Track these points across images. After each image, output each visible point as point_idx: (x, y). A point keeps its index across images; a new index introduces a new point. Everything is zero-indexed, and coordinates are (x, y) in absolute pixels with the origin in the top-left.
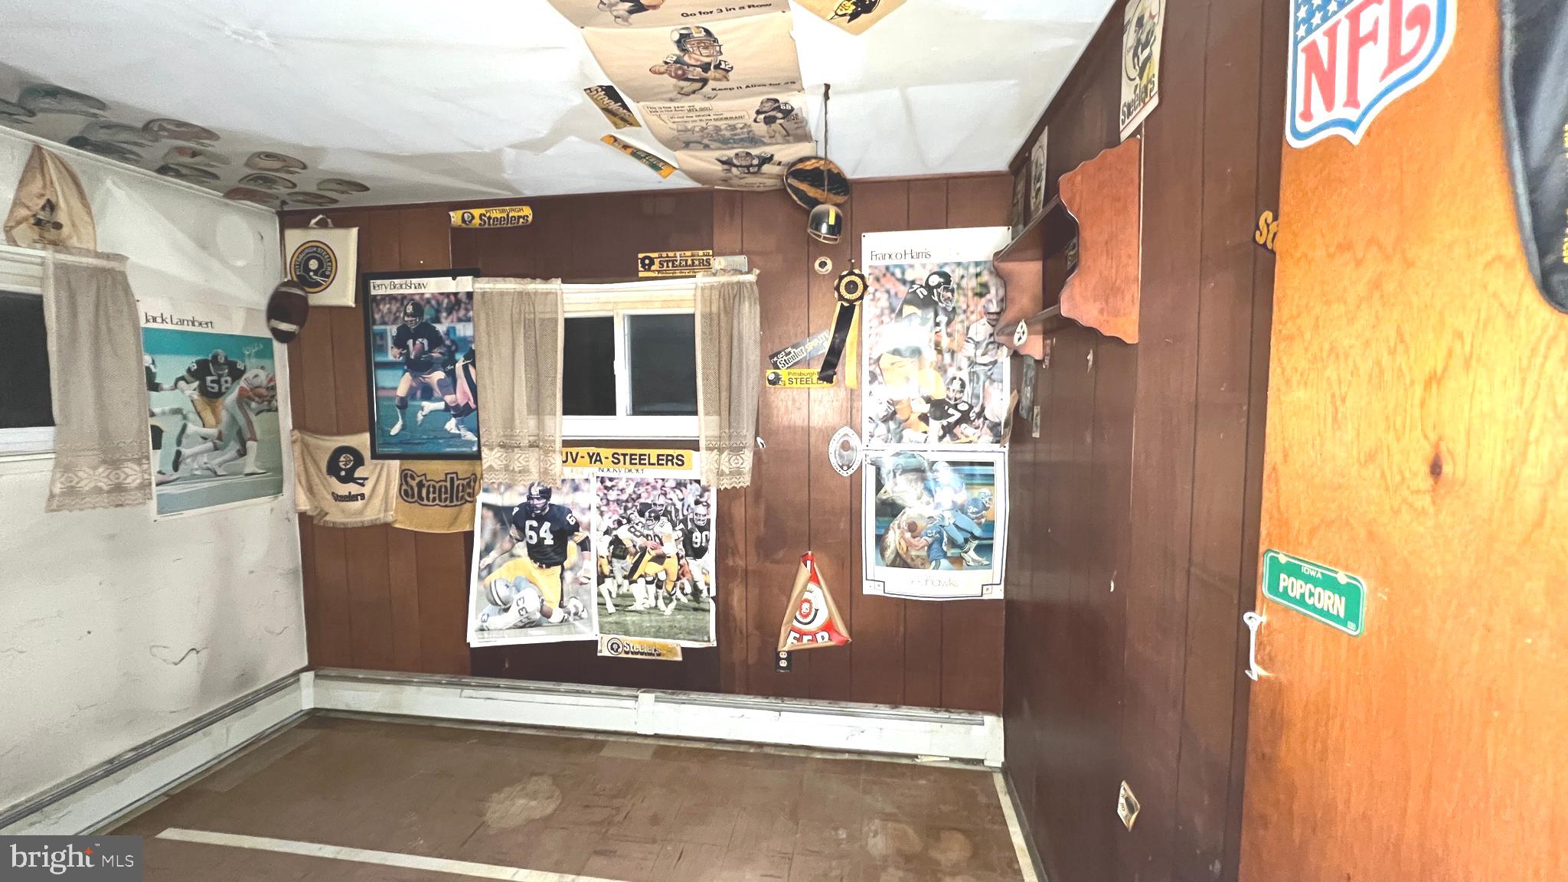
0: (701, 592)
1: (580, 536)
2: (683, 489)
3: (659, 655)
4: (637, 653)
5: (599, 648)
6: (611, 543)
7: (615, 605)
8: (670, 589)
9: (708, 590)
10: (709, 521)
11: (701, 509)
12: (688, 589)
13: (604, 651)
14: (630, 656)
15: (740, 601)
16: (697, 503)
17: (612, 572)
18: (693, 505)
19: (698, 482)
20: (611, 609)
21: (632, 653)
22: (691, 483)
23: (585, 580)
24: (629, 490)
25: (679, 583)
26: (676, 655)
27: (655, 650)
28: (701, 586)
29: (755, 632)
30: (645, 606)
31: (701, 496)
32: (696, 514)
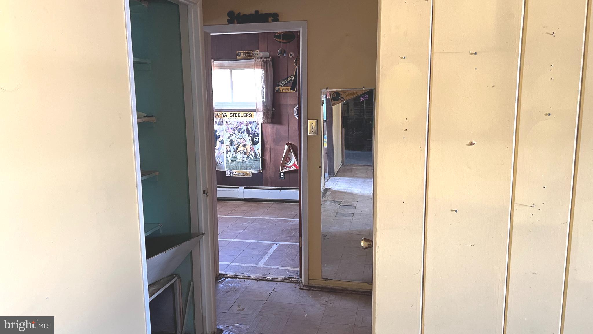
0: (257, 155)
1: (220, 139)
2: (251, 124)
3: (245, 175)
4: (238, 175)
5: (227, 174)
6: (230, 141)
7: (231, 160)
8: (248, 155)
9: (259, 154)
10: (259, 133)
11: (257, 130)
12: (253, 154)
13: (228, 175)
14: (236, 176)
15: (269, 158)
16: (255, 128)
17: (230, 150)
18: (254, 129)
19: (256, 122)
20: (230, 161)
21: (237, 175)
22: (254, 122)
23: (222, 153)
24: (235, 125)
25: (250, 153)
26: (250, 175)
27: (244, 174)
28: (257, 153)
29: (274, 167)
30: (240, 160)
31: (257, 126)
32: (255, 132)
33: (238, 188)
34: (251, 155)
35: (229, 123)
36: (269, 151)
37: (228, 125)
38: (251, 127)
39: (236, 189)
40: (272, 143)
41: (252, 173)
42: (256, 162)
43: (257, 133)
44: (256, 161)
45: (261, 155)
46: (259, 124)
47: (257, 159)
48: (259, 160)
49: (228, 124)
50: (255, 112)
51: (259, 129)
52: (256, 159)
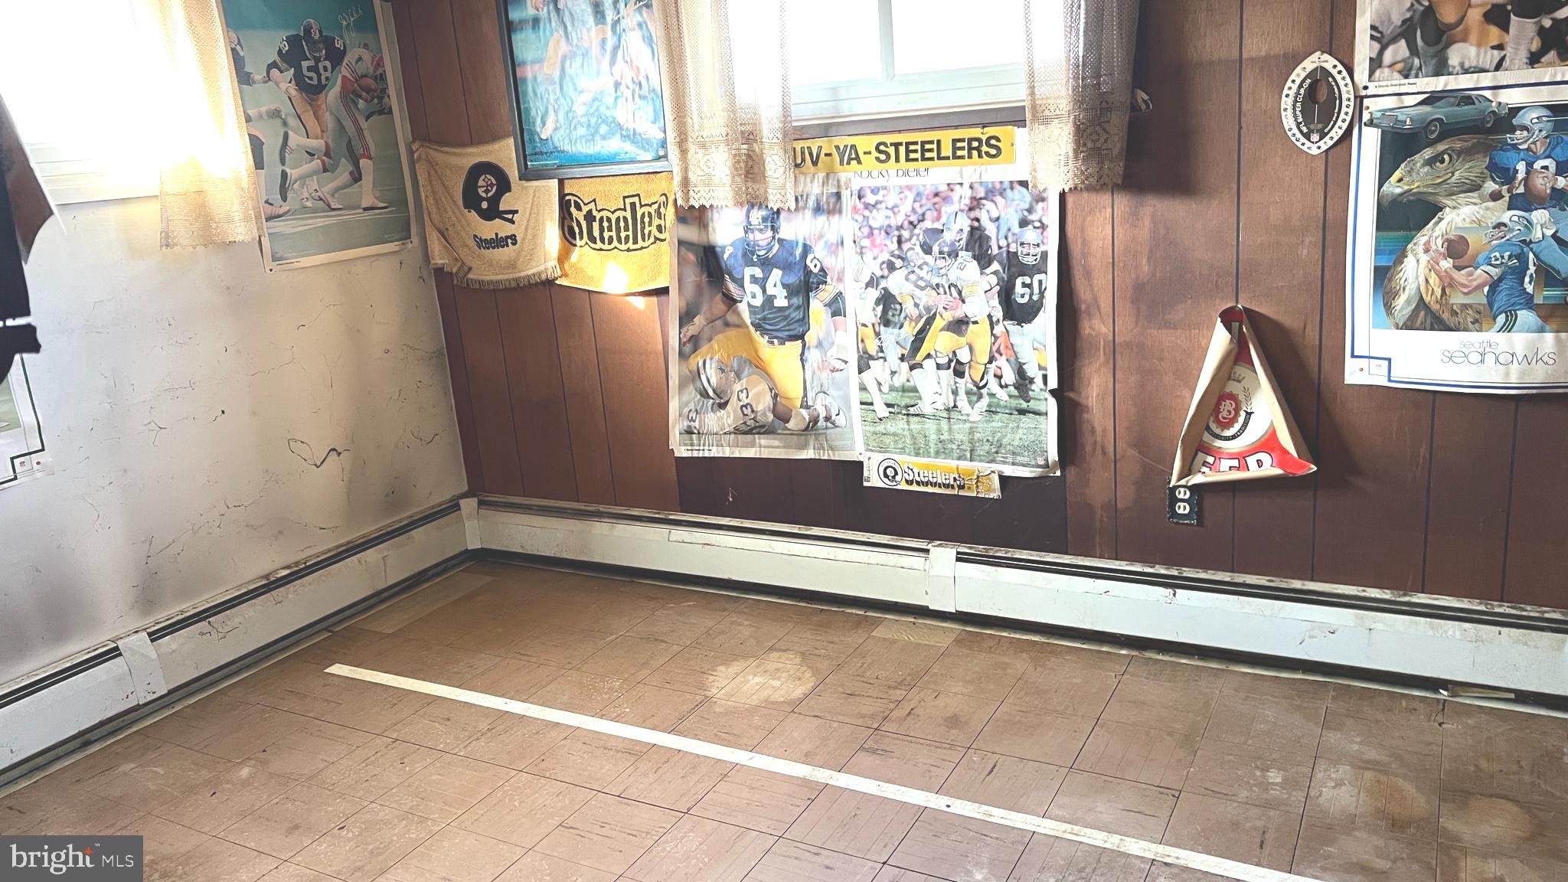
0: (1032, 381)
1: (826, 293)
2: (999, 199)
3: (961, 487)
4: (926, 484)
5: (866, 474)
6: (878, 302)
7: (889, 405)
8: (977, 379)
9: (1045, 377)
10: (1045, 255)
11: (1030, 235)
12: (1009, 377)
13: (874, 479)
14: (915, 488)
15: (1102, 397)
16: (1024, 223)
17: (881, 349)
18: (1016, 229)
19: (1024, 184)
20: (882, 411)
21: (918, 483)
22: (1012, 188)
24: (906, 208)
25: (992, 367)
26: (989, 490)
27: (955, 479)
28: (1032, 371)
29: (1132, 452)
30: (935, 406)
31: (1030, 210)
32: (1022, 244)
33: (927, 551)
34: (999, 377)
35: (870, 199)
36: (1102, 358)
37: (867, 213)
38: (995, 215)
39: (915, 561)
40: (1125, 310)
41: (1004, 480)
42: (1027, 421)
43: (1032, 251)
44: (1022, 412)
45: (1053, 383)
46: (1043, 200)
47: (1033, 405)
48: (1042, 408)
49: (867, 206)
50: (1021, 123)
51: (1043, 227)
52: (1024, 405)
